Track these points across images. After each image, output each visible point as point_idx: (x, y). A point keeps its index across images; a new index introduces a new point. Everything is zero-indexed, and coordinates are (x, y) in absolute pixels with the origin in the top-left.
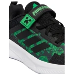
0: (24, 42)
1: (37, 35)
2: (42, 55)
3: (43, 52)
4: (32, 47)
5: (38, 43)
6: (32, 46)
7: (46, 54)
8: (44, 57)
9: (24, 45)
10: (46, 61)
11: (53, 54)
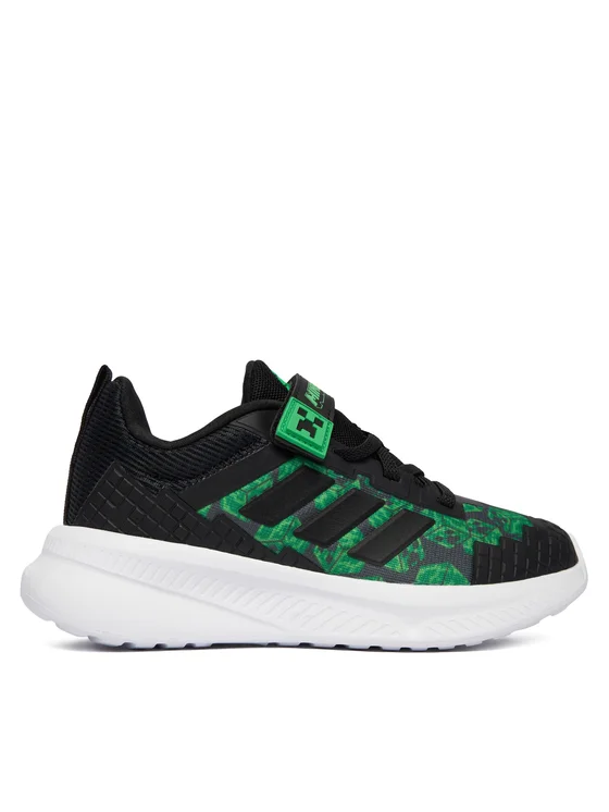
0: (298, 534)
1: (357, 484)
2: (421, 564)
3: (417, 549)
4: (351, 544)
5: (376, 519)
6: (350, 538)
7: (435, 555)
8: (438, 568)
9: (299, 545)
10: (457, 583)
11: (468, 546)
